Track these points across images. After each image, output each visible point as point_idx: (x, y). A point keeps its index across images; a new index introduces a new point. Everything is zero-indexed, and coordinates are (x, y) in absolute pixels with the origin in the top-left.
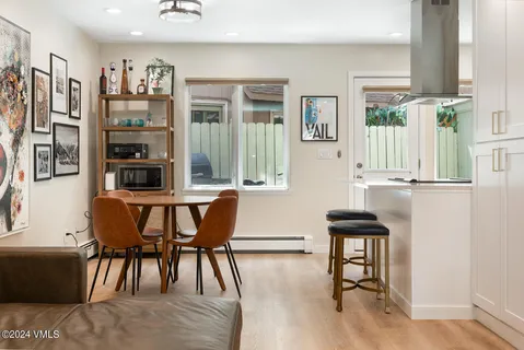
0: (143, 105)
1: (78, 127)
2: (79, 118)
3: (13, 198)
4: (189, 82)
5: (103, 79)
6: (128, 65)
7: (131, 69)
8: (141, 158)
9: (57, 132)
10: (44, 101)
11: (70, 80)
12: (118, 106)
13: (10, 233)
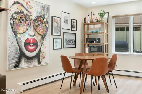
0: (99, 26)
1: (75, 34)
2: (76, 31)
3: (41, 55)
4: (113, 17)
5: (85, 18)
6: (93, 13)
7: (94, 15)
8: (96, 43)
9: (64, 35)
10: (58, 26)
11: (72, 19)
12: (91, 26)
13: (40, 65)
